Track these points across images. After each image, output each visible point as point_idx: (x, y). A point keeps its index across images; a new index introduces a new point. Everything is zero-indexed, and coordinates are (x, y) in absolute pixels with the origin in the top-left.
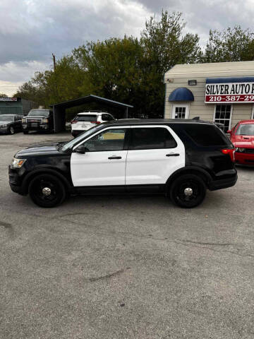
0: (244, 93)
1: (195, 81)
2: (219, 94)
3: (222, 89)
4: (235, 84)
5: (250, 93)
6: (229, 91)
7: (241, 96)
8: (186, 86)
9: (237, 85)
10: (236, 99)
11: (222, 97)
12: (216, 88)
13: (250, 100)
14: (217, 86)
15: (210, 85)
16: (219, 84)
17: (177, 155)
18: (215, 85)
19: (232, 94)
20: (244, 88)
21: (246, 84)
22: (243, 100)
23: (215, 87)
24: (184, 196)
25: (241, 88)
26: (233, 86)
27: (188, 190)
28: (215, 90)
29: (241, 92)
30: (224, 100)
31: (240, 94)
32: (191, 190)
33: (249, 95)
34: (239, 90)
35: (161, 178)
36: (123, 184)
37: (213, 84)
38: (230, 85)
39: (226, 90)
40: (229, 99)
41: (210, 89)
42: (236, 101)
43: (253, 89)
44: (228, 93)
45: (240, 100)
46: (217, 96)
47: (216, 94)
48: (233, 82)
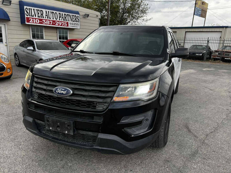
0: (55, 19)
2: (37, 17)
4: (47, 11)
5: (58, 20)
6: (44, 15)
7: (54, 21)
9: (49, 12)
10: (50, 23)
11: (40, 20)
13: (59, 25)
14: (34, 10)
15: (28, 7)
18: (33, 8)
19: (47, 19)
20: (54, 15)
21: (55, 12)
22: (55, 25)
23: (33, 10)
25: (52, 15)
28: (33, 13)
30: (42, 23)
33: (58, 21)
37: (30, 8)
39: (42, 14)
40: (45, 23)
41: (28, 11)
42: (50, 24)
43: (60, 17)
44: (43, 17)
45: (53, 24)
46: (35, 19)
47: (34, 17)
48: (45, 9)
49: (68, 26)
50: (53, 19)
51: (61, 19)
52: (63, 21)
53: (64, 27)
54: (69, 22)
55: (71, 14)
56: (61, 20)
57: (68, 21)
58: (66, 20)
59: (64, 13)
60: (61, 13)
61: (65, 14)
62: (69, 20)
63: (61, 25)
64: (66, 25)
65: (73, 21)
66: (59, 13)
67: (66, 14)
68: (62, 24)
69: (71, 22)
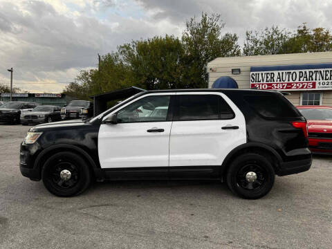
0: (291, 81)
1: (239, 70)
2: (265, 82)
3: (267, 77)
4: (281, 72)
5: (297, 81)
6: (275, 78)
7: (288, 84)
8: (230, 75)
9: (283, 73)
10: (283, 86)
11: (268, 85)
12: (262, 75)
13: (297, 87)
15: (255, 73)
16: (264, 72)
17: (236, 128)
18: (260, 73)
19: (278, 82)
20: (291, 76)
21: (292, 71)
22: (290, 88)
23: (260, 75)
24: (246, 183)
25: (287, 76)
26: (279, 73)
27: (251, 175)
28: (260, 78)
29: (287, 80)
30: (271, 88)
31: (286, 81)
32: (254, 174)
33: (297, 83)
34: (285, 77)
35: (215, 158)
36: (167, 165)
37: (258, 73)
38: (276, 73)
39: (272, 78)
40: (276, 87)
41: (255, 77)
42: (283, 88)
43: (300, 77)
44: (274, 81)
45: (287, 88)
46: (263, 84)
47: (262, 82)
48: (278, 70)
49: (314, 87)
50: (289, 80)
51: (302, 79)
52: (305, 81)
53: (306, 90)
54: (317, 82)
55: (322, 70)
56: (302, 81)
57: (316, 80)
58: (312, 80)
59: (308, 71)
60: (303, 71)
61: (310, 72)
62: (318, 79)
63: (302, 88)
64: (311, 86)
65: (326, 79)
66: (300, 72)
67: (313, 70)
68: (303, 86)
69: (321, 81)
